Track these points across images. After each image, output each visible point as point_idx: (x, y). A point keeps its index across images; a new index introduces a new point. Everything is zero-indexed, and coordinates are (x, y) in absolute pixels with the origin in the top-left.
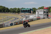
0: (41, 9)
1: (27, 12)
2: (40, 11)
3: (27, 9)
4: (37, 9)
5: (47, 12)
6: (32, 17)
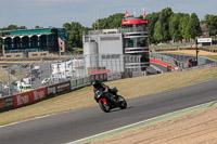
0: (107, 26)
1: (36, 47)
2: (102, 39)
3: (38, 29)
4: (87, 30)
5: (143, 44)
6: (62, 69)
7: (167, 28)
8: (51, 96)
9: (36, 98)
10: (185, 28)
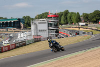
0: (41, 18)
1: (11, 26)
2: (39, 23)
3: (12, 19)
4: (33, 19)
5: (56, 25)
6: (22, 36)
7: (66, 18)
8: (18, 47)
9: (11, 48)
10: (74, 19)
